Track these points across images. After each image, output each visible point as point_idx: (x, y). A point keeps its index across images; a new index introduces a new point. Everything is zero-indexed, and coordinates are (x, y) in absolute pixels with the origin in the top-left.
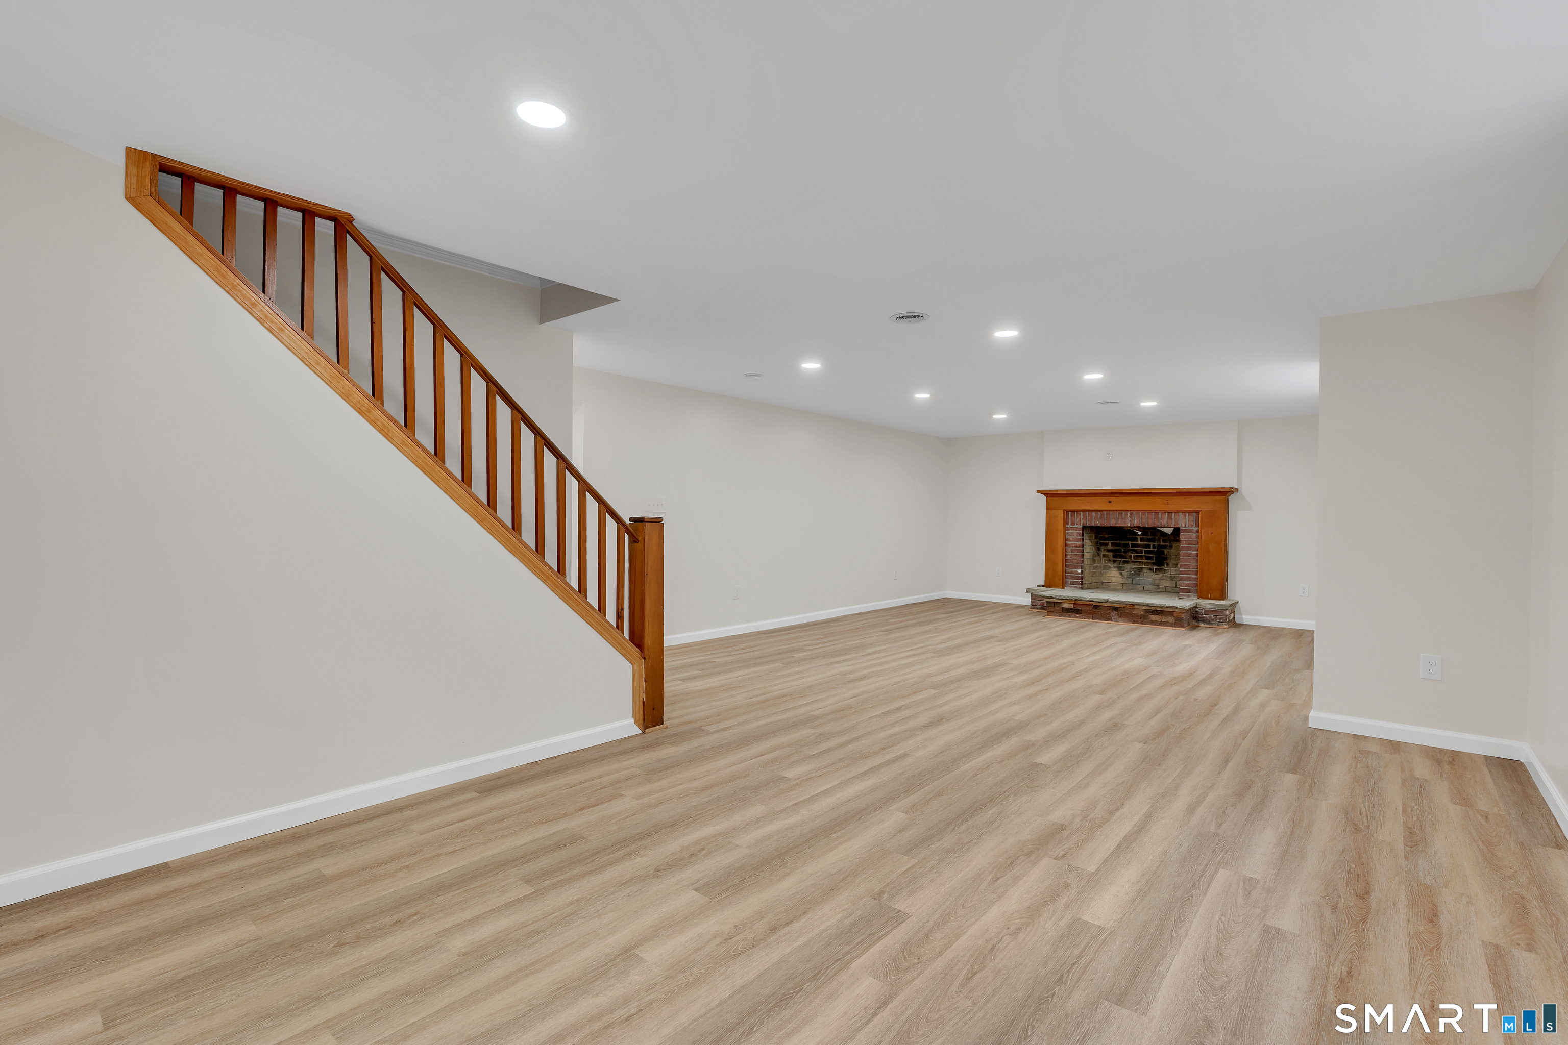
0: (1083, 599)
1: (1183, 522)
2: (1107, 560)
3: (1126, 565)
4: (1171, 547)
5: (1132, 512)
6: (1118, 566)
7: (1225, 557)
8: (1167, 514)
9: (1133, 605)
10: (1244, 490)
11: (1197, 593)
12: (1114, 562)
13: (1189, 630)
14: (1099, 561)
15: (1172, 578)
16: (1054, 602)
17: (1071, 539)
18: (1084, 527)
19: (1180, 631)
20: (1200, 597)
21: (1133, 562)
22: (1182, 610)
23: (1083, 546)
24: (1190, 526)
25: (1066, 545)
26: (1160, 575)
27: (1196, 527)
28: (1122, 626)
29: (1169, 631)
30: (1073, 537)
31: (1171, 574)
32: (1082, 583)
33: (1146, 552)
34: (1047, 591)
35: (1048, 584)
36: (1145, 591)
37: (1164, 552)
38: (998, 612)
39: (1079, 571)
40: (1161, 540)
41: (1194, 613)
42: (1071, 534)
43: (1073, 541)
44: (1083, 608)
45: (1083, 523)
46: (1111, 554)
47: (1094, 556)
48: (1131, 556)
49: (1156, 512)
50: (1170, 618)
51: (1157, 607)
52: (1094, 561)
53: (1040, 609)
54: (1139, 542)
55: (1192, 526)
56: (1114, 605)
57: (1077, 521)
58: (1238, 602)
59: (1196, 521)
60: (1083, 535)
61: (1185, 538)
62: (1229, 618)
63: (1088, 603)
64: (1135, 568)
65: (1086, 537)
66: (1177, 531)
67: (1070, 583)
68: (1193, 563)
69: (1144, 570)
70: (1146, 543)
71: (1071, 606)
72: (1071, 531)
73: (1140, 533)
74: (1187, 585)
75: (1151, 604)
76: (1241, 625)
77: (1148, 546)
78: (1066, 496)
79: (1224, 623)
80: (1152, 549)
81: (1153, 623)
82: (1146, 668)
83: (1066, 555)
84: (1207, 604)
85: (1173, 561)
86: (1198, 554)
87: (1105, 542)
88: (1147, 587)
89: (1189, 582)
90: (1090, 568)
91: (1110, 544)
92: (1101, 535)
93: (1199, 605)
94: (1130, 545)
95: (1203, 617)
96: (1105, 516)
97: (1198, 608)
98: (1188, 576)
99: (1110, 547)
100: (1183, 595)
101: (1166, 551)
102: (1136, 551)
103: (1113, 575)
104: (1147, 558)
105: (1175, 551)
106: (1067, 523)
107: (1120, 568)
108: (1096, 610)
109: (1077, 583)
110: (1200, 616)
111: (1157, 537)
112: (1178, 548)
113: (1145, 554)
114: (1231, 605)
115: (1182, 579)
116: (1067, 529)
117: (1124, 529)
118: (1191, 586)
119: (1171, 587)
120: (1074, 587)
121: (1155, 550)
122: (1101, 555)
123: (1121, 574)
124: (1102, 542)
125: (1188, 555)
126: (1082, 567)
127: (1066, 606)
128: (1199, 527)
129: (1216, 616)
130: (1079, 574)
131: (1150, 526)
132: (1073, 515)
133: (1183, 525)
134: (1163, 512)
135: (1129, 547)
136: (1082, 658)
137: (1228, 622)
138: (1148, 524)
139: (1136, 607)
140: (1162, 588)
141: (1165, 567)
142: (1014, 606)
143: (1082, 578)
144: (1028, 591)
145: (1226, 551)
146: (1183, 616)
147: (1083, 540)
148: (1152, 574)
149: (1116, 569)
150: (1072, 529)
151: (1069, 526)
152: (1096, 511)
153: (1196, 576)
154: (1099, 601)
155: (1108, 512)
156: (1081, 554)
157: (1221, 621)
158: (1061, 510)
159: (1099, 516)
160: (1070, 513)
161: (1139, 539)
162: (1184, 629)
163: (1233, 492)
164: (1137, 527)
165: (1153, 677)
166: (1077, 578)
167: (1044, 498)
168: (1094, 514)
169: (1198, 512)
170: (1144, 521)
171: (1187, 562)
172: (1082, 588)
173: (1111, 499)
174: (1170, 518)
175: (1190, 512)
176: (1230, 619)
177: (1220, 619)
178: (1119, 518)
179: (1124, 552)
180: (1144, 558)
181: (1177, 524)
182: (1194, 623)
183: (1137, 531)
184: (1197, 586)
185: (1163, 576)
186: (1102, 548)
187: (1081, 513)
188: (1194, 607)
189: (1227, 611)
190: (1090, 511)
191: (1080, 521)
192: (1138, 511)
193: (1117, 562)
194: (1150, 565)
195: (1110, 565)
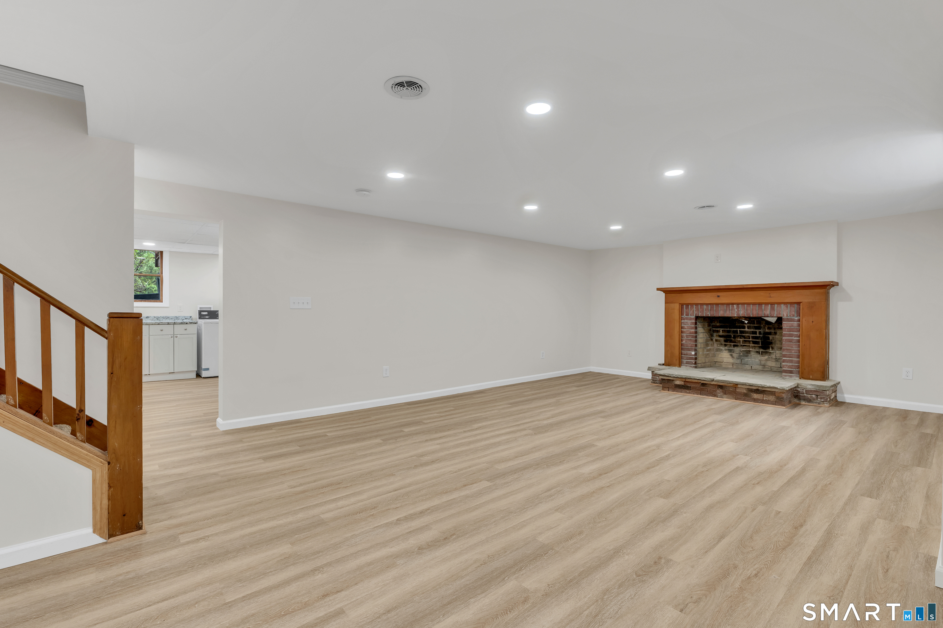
0: (692, 377)
1: (785, 312)
2: (719, 344)
3: (736, 348)
4: (775, 333)
5: (738, 304)
6: (729, 349)
7: (826, 343)
8: (770, 305)
9: (737, 385)
10: (845, 283)
11: (799, 374)
12: (725, 345)
13: (792, 409)
14: (712, 345)
15: (777, 360)
16: (668, 380)
17: (686, 327)
18: (697, 318)
19: (780, 409)
20: (802, 377)
21: (741, 345)
22: (783, 391)
23: (696, 332)
24: (791, 316)
25: (682, 332)
26: (766, 357)
27: (797, 316)
28: (726, 402)
29: (770, 409)
30: (688, 326)
31: (776, 356)
32: (695, 363)
33: (753, 337)
34: (664, 369)
35: (668, 363)
36: (753, 370)
37: (769, 338)
38: (623, 386)
39: (693, 353)
40: (766, 327)
41: (795, 392)
42: (686, 323)
43: (687, 329)
44: (692, 385)
45: (696, 314)
46: (722, 339)
47: (707, 341)
48: (740, 341)
49: (760, 304)
50: (771, 397)
51: (759, 387)
52: (707, 345)
53: (659, 384)
54: (746, 329)
55: (794, 316)
56: (721, 384)
57: (690, 312)
58: (839, 383)
59: (797, 311)
60: (696, 323)
61: (787, 327)
62: (830, 398)
63: (696, 381)
64: (744, 351)
65: (699, 325)
66: (780, 320)
67: (685, 362)
68: (795, 348)
69: (751, 352)
70: (752, 330)
71: (682, 383)
72: (686, 321)
73: (746, 322)
74: (789, 367)
75: (753, 384)
76: (843, 403)
77: (755, 333)
78: (680, 292)
79: (825, 402)
80: (758, 335)
81: (755, 400)
82: (734, 456)
83: (682, 340)
84: (808, 384)
85: (778, 345)
86: (799, 340)
87: (717, 329)
88: (754, 367)
89: (791, 364)
90: (703, 350)
91: (721, 331)
92: (714, 324)
93: (801, 385)
94: (739, 332)
95: (805, 396)
96: (715, 309)
97: (799, 388)
98: (791, 359)
99: (721, 333)
100: (786, 376)
101: (771, 337)
102: (744, 337)
103: (725, 356)
104: (754, 343)
105: (779, 337)
106: (682, 314)
107: (730, 351)
108: (704, 387)
109: (692, 363)
110: (801, 395)
111: (762, 326)
112: (781, 335)
113: (752, 339)
114: (832, 386)
115: (784, 361)
116: (682, 319)
117: (733, 319)
118: (793, 367)
119: (776, 367)
120: (689, 366)
121: (761, 336)
122: (714, 340)
123: (731, 355)
124: (714, 329)
125: (790, 341)
126: (695, 350)
127: (678, 382)
128: (800, 316)
129: (817, 396)
130: (693, 355)
131: (754, 316)
132: (687, 308)
133: (785, 315)
134: (767, 304)
135: (738, 333)
136: (672, 440)
137: (829, 401)
138: (753, 314)
139: (739, 386)
140: (768, 368)
141: (770, 350)
142: (641, 380)
143: (696, 359)
144: (649, 369)
145: (826, 338)
146: (784, 395)
147: (696, 328)
148: (758, 356)
149: (727, 351)
150: (687, 319)
151: (685, 316)
152: (707, 304)
153: (798, 359)
154: (706, 380)
155: (717, 304)
156: (694, 339)
157: (822, 400)
158: (677, 304)
159: (709, 308)
160: (685, 306)
161: (746, 327)
162: (784, 407)
163: (833, 286)
164: (743, 317)
165: (737, 470)
166: (691, 359)
167: (663, 294)
168: (705, 307)
169: (798, 303)
170: (749, 312)
171: (789, 347)
172: (696, 367)
173: (719, 294)
174: (772, 309)
175: (792, 303)
176: (832, 398)
177: (821, 398)
178: (726, 310)
179: (733, 338)
180: (751, 342)
181: (780, 314)
182: (796, 401)
183: (744, 321)
184: (799, 368)
185: (769, 358)
186: (715, 334)
187: (694, 306)
188: (795, 387)
189: (828, 392)
190: (702, 304)
191: (693, 312)
192: (743, 304)
193: (728, 346)
194: (757, 348)
195: (721, 348)
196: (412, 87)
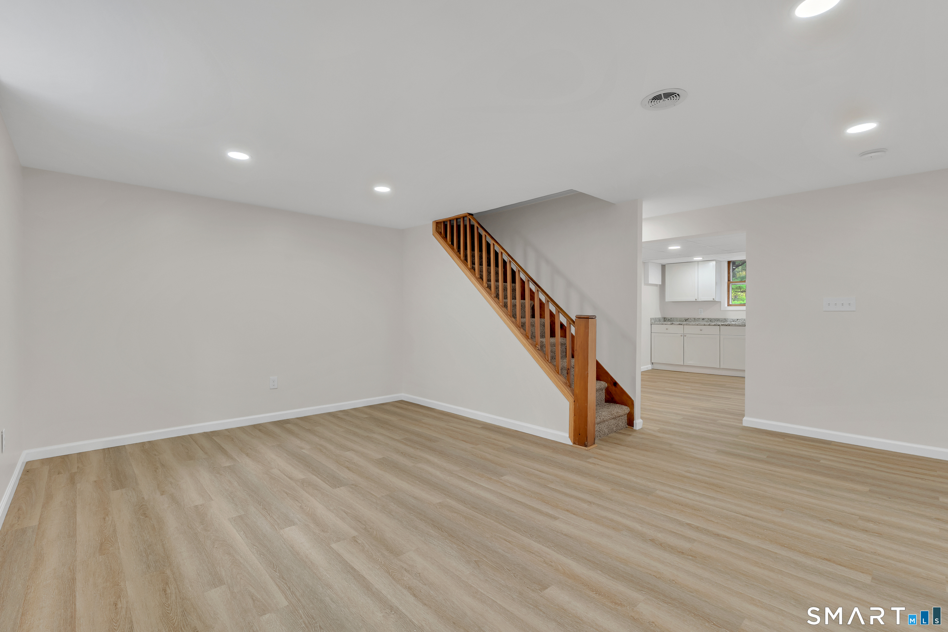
196: (671, 97)
